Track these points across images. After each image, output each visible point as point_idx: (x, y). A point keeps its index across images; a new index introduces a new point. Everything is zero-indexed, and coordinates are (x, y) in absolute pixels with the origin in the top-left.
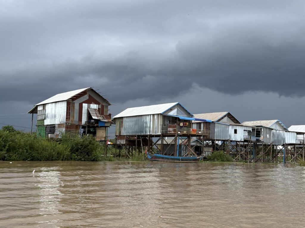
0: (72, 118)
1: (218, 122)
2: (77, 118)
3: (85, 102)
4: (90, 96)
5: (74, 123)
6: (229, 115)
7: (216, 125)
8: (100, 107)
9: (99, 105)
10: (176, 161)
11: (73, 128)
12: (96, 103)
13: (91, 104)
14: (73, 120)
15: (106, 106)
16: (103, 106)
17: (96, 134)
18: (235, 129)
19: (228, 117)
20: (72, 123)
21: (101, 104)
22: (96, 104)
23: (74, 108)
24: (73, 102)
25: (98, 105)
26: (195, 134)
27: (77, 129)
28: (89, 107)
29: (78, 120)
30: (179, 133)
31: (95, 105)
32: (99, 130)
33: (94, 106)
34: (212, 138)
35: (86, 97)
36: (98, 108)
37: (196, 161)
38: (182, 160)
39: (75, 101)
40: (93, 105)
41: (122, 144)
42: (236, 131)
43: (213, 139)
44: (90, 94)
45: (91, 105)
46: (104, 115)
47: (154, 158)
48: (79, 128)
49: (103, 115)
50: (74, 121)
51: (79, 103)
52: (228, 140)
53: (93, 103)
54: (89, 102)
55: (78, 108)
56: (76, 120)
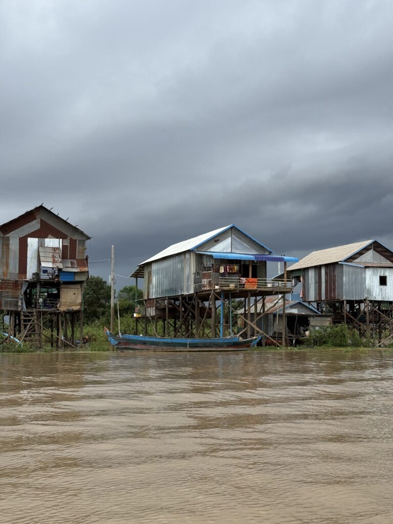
0: (5, 269)
1: (348, 262)
2: (16, 268)
3: (33, 235)
4: (42, 222)
5: (8, 278)
6: (378, 247)
7: (345, 268)
8: (67, 243)
9: (65, 240)
10: (178, 349)
11: (6, 288)
12: (57, 235)
13: (47, 238)
14: (7, 272)
15: (79, 240)
16: (73, 242)
17: (60, 298)
18: (382, 275)
19: (374, 250)
20: (5, 278)
21: (69, 238)
22: (57, 238)
23: (9, 248)
24: (6, 236)
25: (61, 240)
26: (255, 288)
27: (18, 289)
28: (41, 245)
29: (17, 272)
30: (217, 287)
31: (56, 241)
32: (65, 290)
33: (52, 242)
34: (339, 298)
35: (35, 225)
36: (63, 246)
37: (238, 347)
38: (193, 345)
39: (11, 235)
40: (52, 239)
41: (151, 317)
42: (383, 281)
43: (341, 300)
44: (43, 219)
45: (47, 240)
46: (77, 260)
47: (125, 344)
48: (22, 286)
49: (75, 259)
50: (8, 275)
51: (20, 238)
52: (365, 300)
53: (50, 235)
54: (41, 234)
55: (18, 247)
56: (13, 272)
